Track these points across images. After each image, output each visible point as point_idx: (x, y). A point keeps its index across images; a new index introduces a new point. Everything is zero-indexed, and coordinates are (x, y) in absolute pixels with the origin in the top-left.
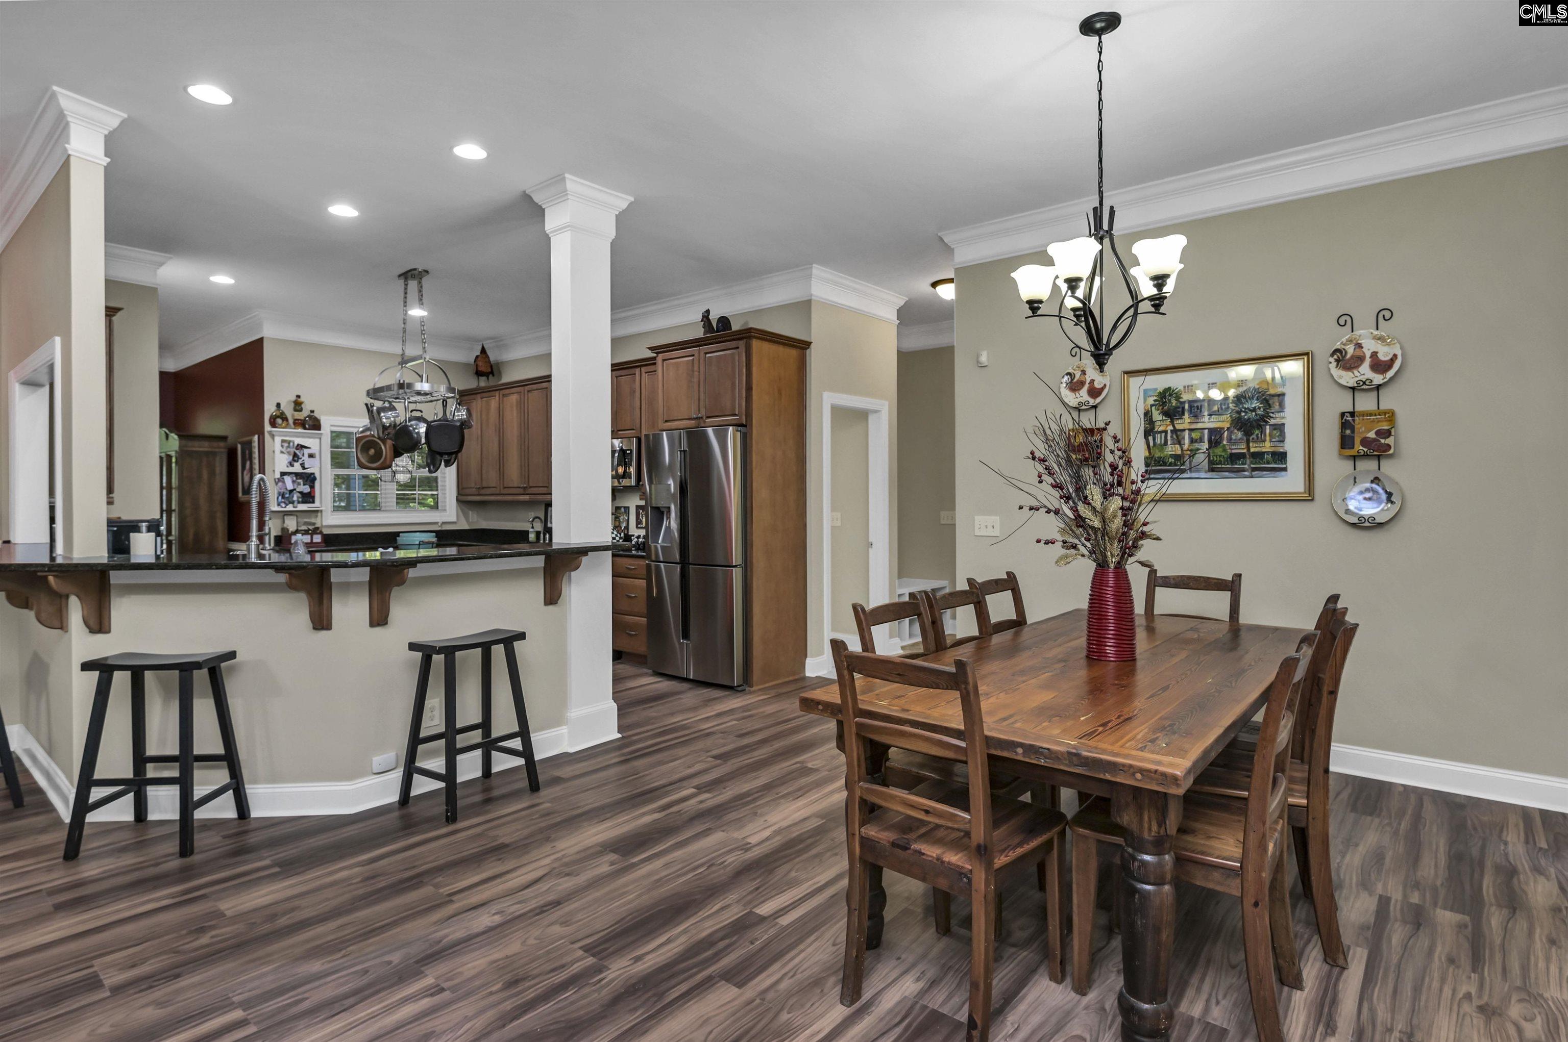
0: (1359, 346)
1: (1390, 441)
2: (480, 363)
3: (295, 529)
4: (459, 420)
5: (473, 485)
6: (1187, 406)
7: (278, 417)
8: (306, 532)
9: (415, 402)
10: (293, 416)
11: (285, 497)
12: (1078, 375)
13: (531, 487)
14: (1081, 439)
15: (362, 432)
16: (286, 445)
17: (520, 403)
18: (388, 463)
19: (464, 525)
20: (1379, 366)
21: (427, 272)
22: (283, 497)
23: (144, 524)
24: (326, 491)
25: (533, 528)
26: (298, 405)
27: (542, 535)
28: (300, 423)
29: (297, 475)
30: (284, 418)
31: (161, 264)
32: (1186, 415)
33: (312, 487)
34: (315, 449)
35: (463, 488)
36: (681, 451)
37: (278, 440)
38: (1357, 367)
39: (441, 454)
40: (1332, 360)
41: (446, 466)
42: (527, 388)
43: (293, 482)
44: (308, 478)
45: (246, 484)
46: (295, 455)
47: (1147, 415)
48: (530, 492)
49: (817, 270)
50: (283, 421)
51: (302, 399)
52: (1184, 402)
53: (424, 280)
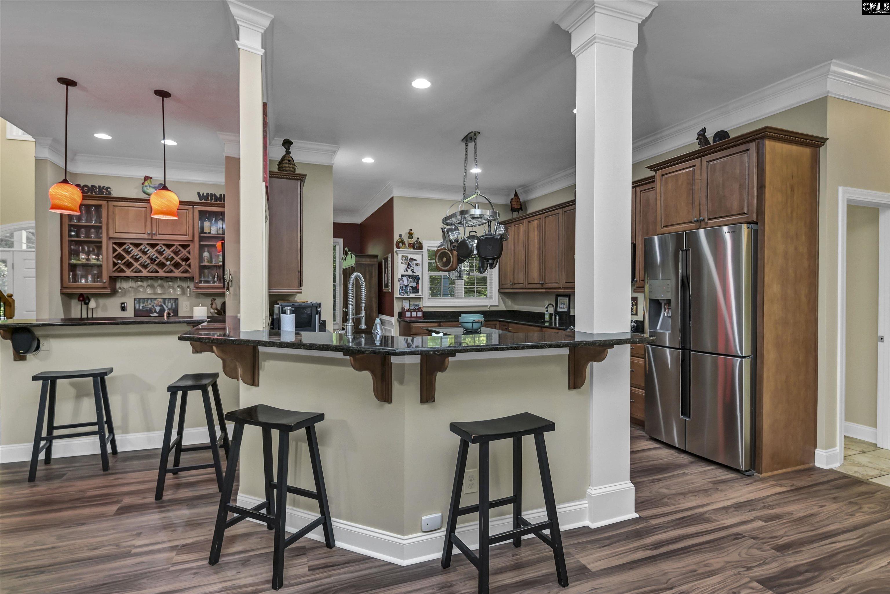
2: (514, 203)
3: (409, 308)
4: (499, 235)
5: (509, 282)
7: (400, 242)
8: (414, 310)
9: (472, 226)
10: (408, 241)
11: (403, 289)
13: (546, 283)
15: (439, 247)
16: (404, 258)
17: (539, 226)
18: (454, 266)
19: (503, 308)
21: (479, 133)
22: (402, 290)
23: (289, 308)
24: (425, 286)
25: (547, 311)
26: (410, 235)
27: (554, 316)
28: (412, 246)
29: (410, 276)
30: (404, 243)
31: (335, 152)
33: (417, 284)
34: (419, 261)
35: (503, 284)
36: (682, 251)
37: (400, 255)
39: (488, 260)
41: (491, 268)
42: (544, 215)
43: (408, 280)
44: (415, 278)
45: (386, 282)
46: (409, 265)
48: (546, 287)
49: (836, 66)
50: (403, 244)
51: (413, 231)
53: (478, 140)
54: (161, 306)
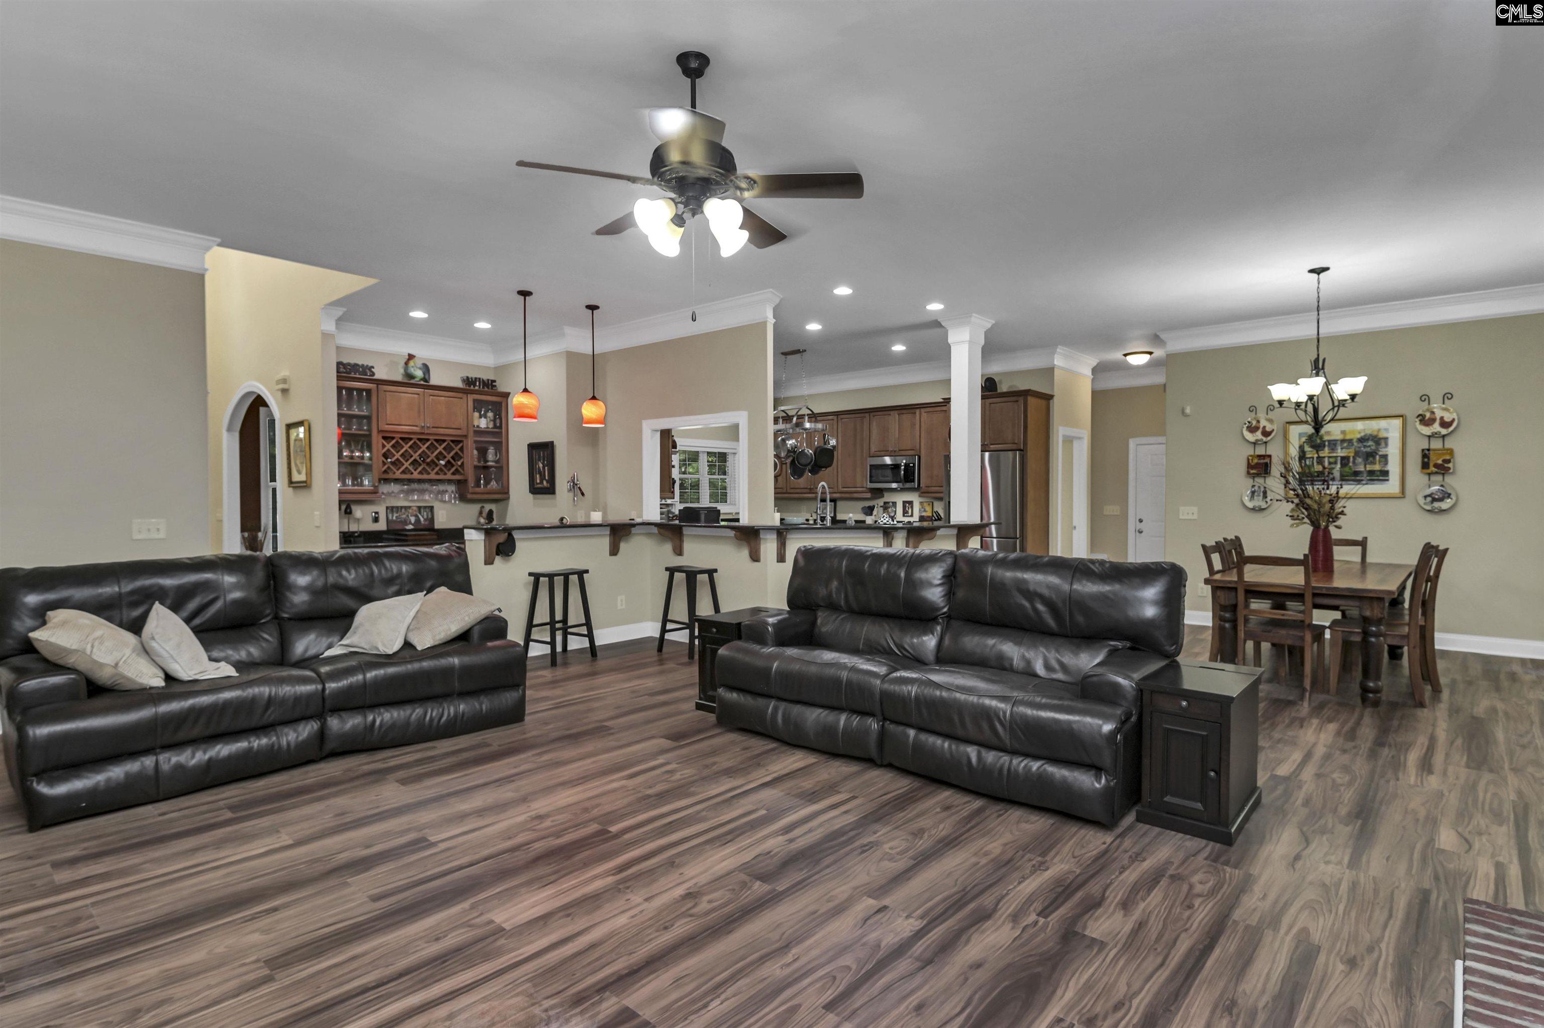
0: (1433, 413)
1: (1450, 465)
6: (1327, 443)
12: (1254, 423)
14: (1256, 461)
20: (1445, 424)
32: (1326, 449)
38: (1432, 424)
40: (1417, 420)
47: (1301, 448)
49: (1060, 349)
52: (1325, 441)
54: (416, 516)
